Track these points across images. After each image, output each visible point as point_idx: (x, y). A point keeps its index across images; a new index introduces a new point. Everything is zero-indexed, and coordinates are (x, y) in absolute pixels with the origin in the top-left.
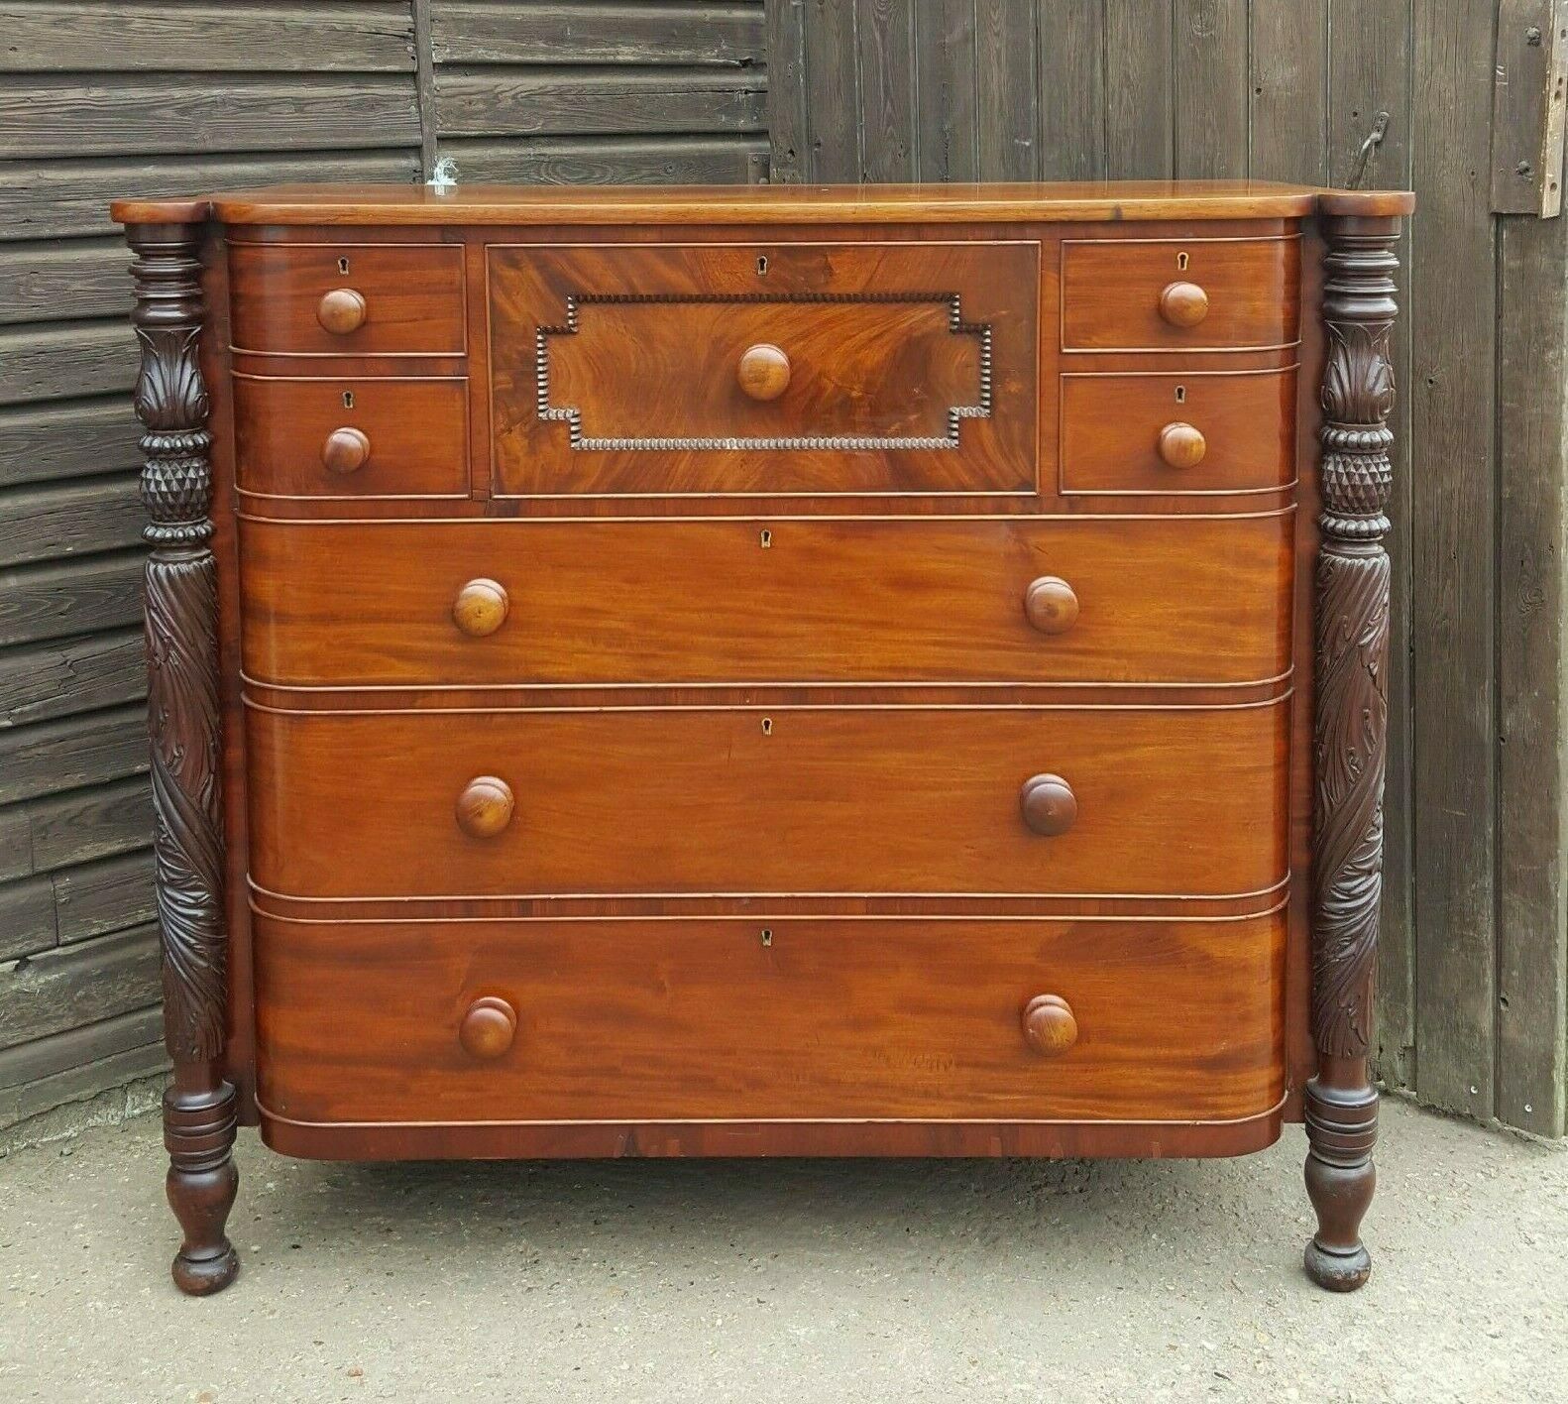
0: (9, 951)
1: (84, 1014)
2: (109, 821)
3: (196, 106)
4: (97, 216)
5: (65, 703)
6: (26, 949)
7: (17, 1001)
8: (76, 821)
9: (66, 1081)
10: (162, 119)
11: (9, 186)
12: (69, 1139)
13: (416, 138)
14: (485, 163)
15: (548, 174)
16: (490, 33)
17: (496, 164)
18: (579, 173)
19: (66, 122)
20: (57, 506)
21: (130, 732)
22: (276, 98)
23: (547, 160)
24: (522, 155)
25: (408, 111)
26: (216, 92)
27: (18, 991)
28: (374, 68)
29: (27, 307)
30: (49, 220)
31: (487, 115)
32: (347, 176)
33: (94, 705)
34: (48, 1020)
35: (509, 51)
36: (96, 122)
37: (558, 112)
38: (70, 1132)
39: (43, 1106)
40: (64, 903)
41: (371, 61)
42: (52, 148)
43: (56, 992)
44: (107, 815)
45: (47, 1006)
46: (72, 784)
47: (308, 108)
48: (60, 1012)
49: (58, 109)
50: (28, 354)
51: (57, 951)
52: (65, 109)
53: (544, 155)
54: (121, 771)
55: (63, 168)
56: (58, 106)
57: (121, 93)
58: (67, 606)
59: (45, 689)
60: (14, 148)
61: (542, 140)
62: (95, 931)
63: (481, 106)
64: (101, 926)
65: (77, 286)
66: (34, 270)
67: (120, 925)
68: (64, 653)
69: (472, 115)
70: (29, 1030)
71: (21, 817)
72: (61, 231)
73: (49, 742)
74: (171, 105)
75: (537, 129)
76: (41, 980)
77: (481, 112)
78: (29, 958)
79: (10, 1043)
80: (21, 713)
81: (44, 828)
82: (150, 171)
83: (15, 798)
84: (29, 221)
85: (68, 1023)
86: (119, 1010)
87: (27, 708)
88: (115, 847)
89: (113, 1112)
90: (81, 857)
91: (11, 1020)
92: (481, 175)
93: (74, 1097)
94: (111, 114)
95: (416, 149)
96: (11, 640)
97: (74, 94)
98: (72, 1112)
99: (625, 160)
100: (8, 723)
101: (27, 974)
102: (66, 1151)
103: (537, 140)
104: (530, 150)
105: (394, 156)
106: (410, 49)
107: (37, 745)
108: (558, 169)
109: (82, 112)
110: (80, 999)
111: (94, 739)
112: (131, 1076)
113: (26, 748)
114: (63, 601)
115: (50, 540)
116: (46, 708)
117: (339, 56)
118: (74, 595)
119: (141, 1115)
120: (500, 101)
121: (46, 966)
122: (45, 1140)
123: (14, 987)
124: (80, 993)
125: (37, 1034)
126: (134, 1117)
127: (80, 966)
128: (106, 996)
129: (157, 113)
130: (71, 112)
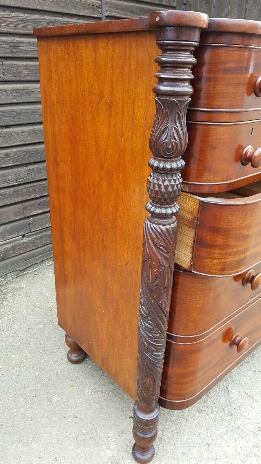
0: (20, 234)
1: (37, 246)
2: (39, 206)
3: (51, 22)
4: (28, 52)
5: (29, 179)
6: (24, 233)
7: (23, 244)
8: (32, 206)
9: (33, 260)
10: (43, 25)
11: (7, 41)
12: (35, 271)
16: (117, 9)
19: (19, 23)
20: (23, 131)
21: (43, 186)
22: (69, 22)
26: (56, 18)
27: (23, 242)
28: (92, 16)
29: (13, 77)
30: (17, 52)
33: (35, 180)
34: (30, 247)
35: (121, 14)
36: (28, 24)
38: (35, 270)
39: (30, 265)
40: (31, 223)
41: (91, 13)
42: (17, 31)
43: (31, 242)
44: (39, 204)
45: (29, 245)
46: (31, 198)
48: (32, 246)
50: (14, 90)
51: (30, 233)
52: (20, 19)
54: (41, 195)
55: (20, 37)
56: (18, 18)
57: (33, 16)
58: (27, 156)
59: (24, 176)
60: (8, 30)
62: (38, 229)
64: (39, 228)
65: (25, 72)
66: (14, 66)
67: (43, 228)
68: (27, 167)
70: (26, 250)
71: (21, 205)
72: (20, 56)
73: (25, 188)
74: (45, 21)
76: (28, 240)
78: (25, 235)
79: (22, 253)
80: (19, 181)
81: (26, 207)
83: (20, 201)
84: (12, 52)
85: (33, 248)
86: (43, 245)
87: (20, 180)
88: (41, 211)
89: (43, 265)
90: (34, 213)
91: (22, 248)
93: (36, 262)
94: (31, 22)
96: (16, 164)
97: (22, 15)
98: (36, 266)
100: (16, 184)
101: (24, 238)
102: (36, 274)
106: (100, 11)
107: (23, 189)
109: (24, 21)
110: (36, 243)
111: (35, 187)
112: (47, 258)
113: (21, 190)
114: (26, 155)
115: (22, 139)
116: (25, 180)
117: (84, 11)
118: (29, 153)
119: (49, 265)
121: (28, 237)
122: (30, 271)
123: (22, 241)
124: (36, 242)
125: (27, 250)
126: (48, 266)
127: (36, 236)
128: (41, 242)
129: (42, 23)
130: (21, 20)
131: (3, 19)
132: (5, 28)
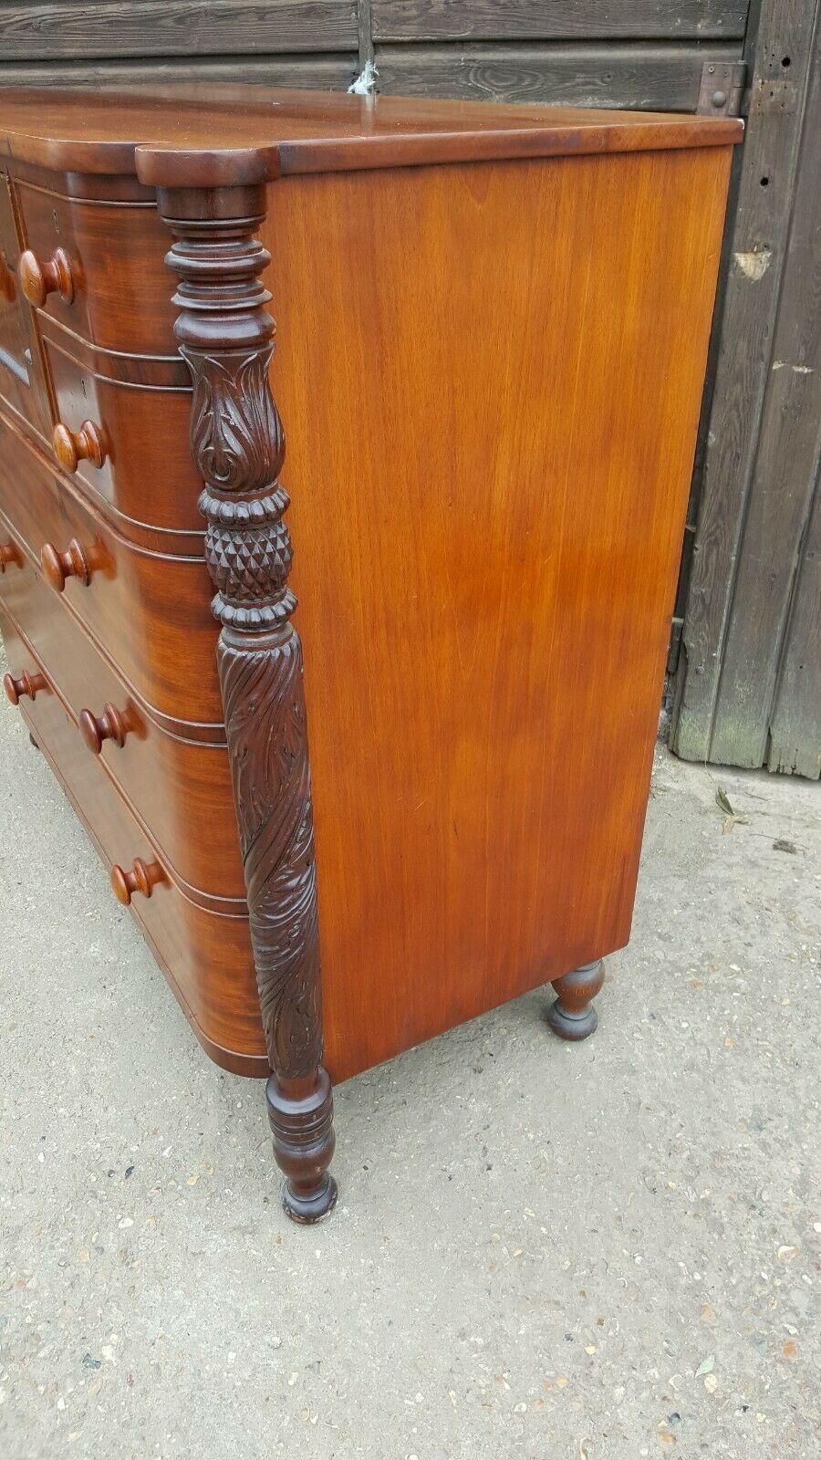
3: (186, 17)
10: (164, 27)
11: (80, 78)
13: (351, 43)
14: (417, 67)
15: (476, 80)
17: (427, 69)
18: (506, 80)
19: (107, 30)
22: (244, 8)
23: (476, 65)
24: (453, 61)
25: (348, 17)
26: (202, 4)
31: (420, 20)
32: (299, 76)
36: (125, 30)
37: (490, 17)
42: (99, 50)
47: (268, 16)
49: (100, 21)
52: (104, 20)
53: (474, 61)
55: (111, 66)
56: (102, 18)
57: (140, 7)
60: (77, 50)
61: (478, 46)
63: (414, 12)
69: (405, 21)
74: (171, 16)
75: (466, 34)
77: (415, 18)
82: (163, 69)
92: (411, 79)
94: (133, 23)
95: (351, 54)
97: (113, 9)
99: (556, 68)
103: (473, 45)
104: (463, 56)
105: (338, 60)
108: (487, 74)
109: (115, 22)
120: (433, 7)
129: (163, 22)
130: (108, 22)
131: (68, 25)
132: (71, 47)
